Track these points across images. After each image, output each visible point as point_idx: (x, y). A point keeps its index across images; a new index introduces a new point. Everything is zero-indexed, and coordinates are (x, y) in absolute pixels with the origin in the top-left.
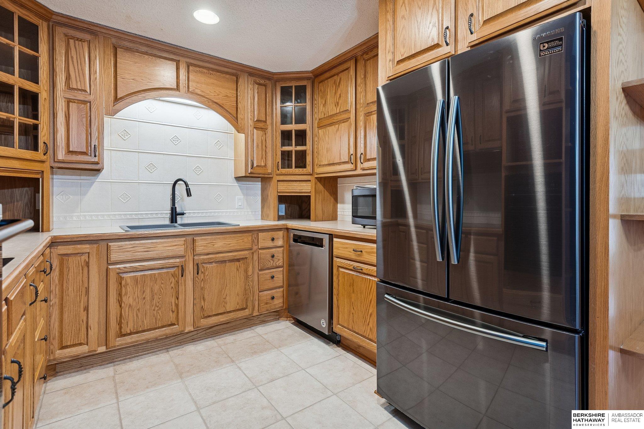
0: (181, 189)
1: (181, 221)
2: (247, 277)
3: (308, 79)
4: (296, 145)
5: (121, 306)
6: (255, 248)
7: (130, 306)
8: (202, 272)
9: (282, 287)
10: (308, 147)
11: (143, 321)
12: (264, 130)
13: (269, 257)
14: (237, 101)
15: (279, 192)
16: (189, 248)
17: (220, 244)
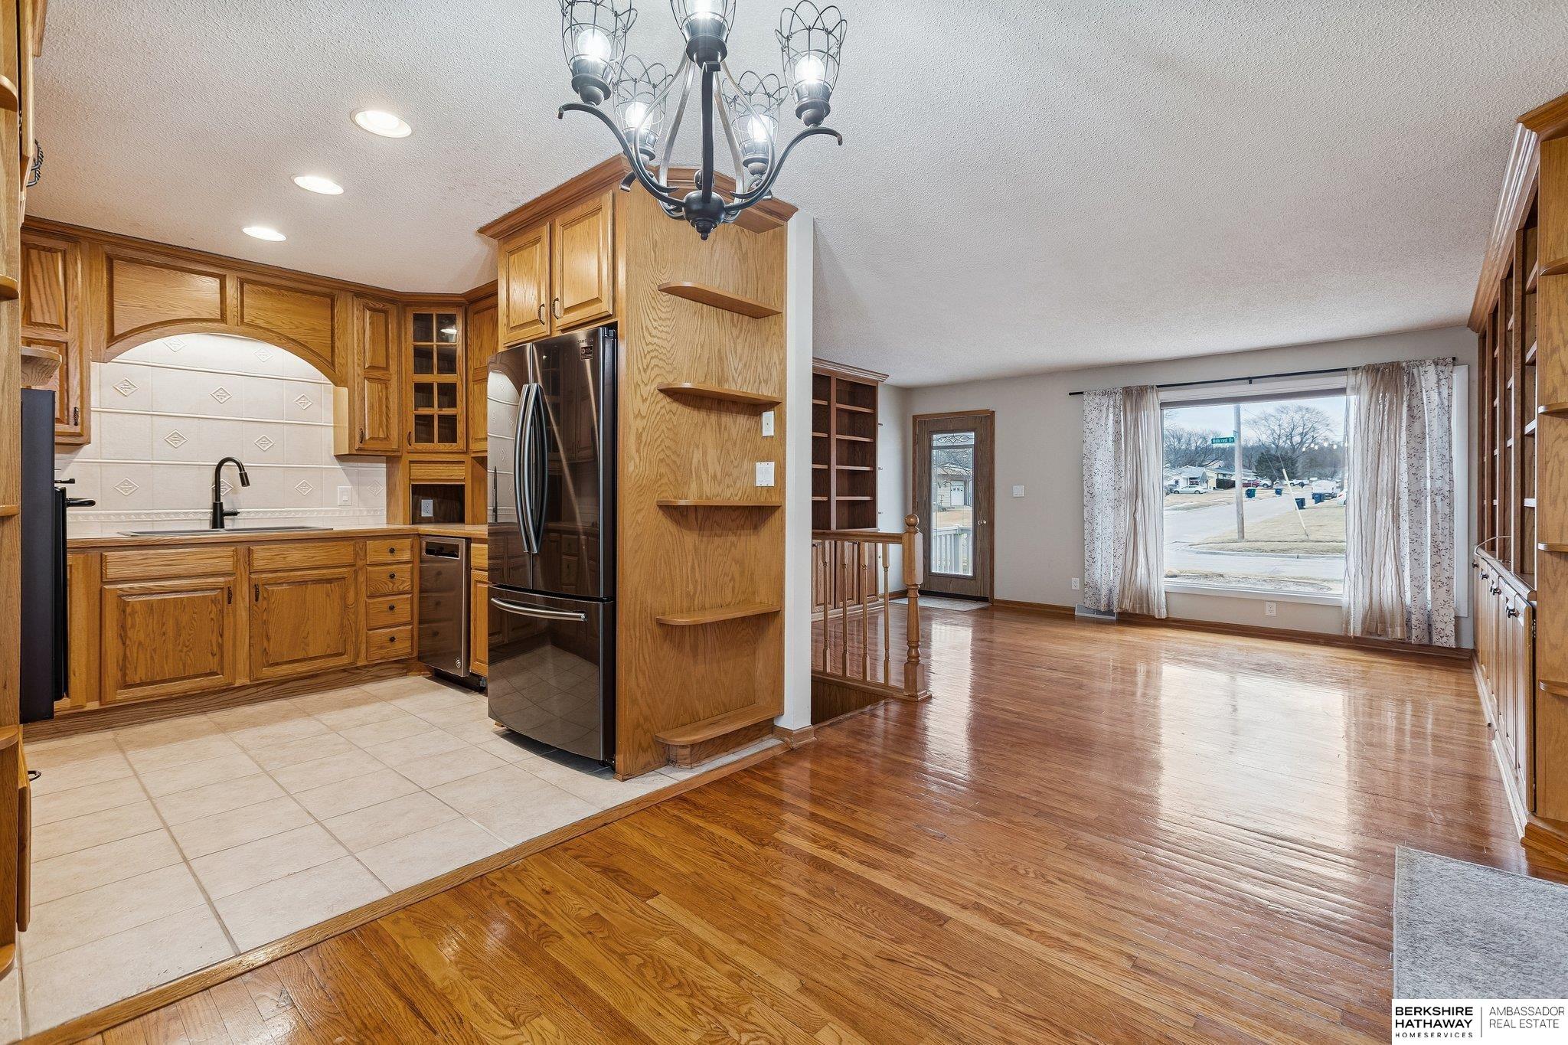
0: (229, 474)
1: (233, 525)
2: (345, 607)
3: (458, 305)
4: (440, 406)
5: (124, 644)
6: (360, 563)
7: (140, 643)
8: (265, 598)
9: (411, 624)
10: (459, 411)
11: (162, 667)
12: (385, 382)
13: (385, 577)
14: (332, 336)
15: (414, 480)
16: (242, 563)
17: (296, 556)
